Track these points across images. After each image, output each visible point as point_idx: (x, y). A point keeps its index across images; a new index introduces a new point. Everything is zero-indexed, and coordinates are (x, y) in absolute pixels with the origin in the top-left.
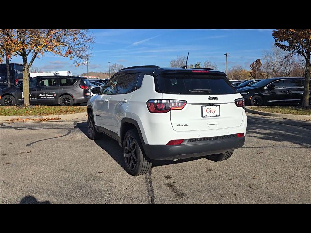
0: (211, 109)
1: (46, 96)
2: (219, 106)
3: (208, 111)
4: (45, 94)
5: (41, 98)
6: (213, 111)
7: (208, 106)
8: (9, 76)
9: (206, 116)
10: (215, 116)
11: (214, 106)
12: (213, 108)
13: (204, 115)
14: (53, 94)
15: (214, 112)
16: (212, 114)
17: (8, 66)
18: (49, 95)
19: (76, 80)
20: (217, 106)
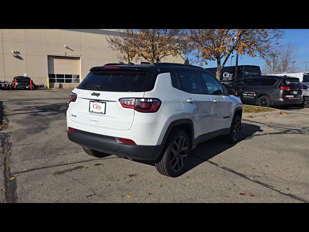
0: (97, 106)
1: (247, 96)
2: (106, 103)
3: (95, 106)
4: (247, 94)
5: (244, 97)
6: (99, 107)
7: (95, 102)
8: (236, 76)
9: (92, 111)
10: (100, 113)
11: (100, 102)
12: (99, 104)
13: (91, 110)
14: (253, 94)
15: (99, 109)
16: (97, 111)
17: (237, 67)
18: (250, 95)
19: (277, 80)
20: (103, 103)
